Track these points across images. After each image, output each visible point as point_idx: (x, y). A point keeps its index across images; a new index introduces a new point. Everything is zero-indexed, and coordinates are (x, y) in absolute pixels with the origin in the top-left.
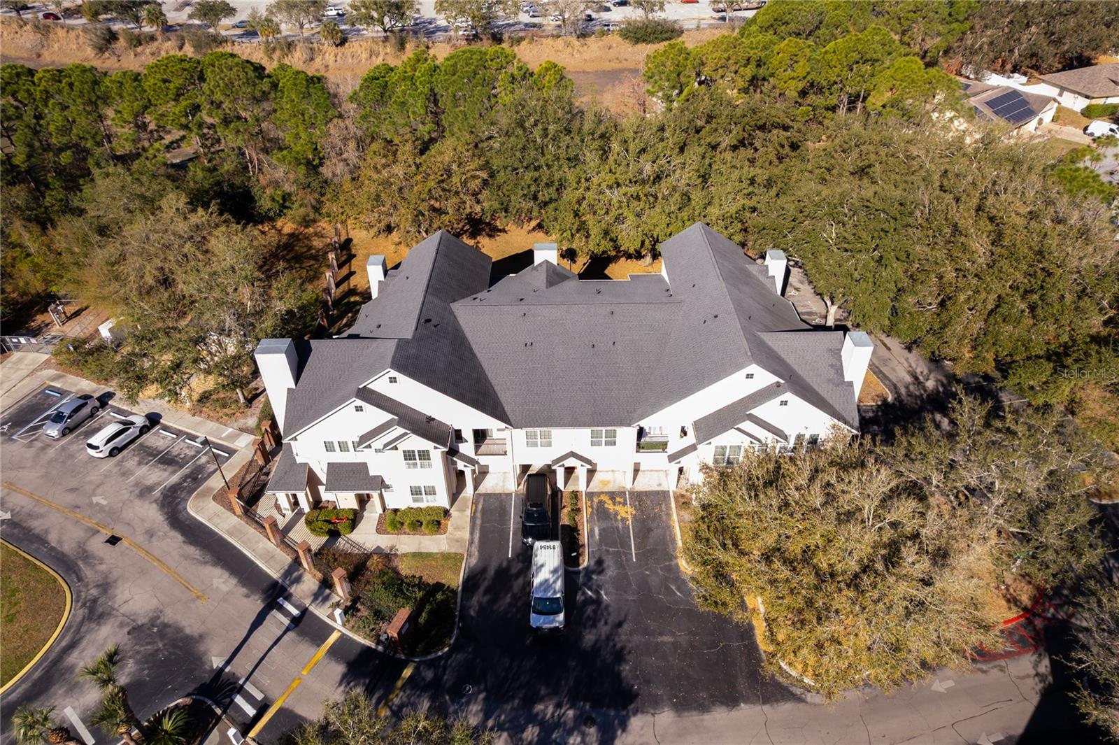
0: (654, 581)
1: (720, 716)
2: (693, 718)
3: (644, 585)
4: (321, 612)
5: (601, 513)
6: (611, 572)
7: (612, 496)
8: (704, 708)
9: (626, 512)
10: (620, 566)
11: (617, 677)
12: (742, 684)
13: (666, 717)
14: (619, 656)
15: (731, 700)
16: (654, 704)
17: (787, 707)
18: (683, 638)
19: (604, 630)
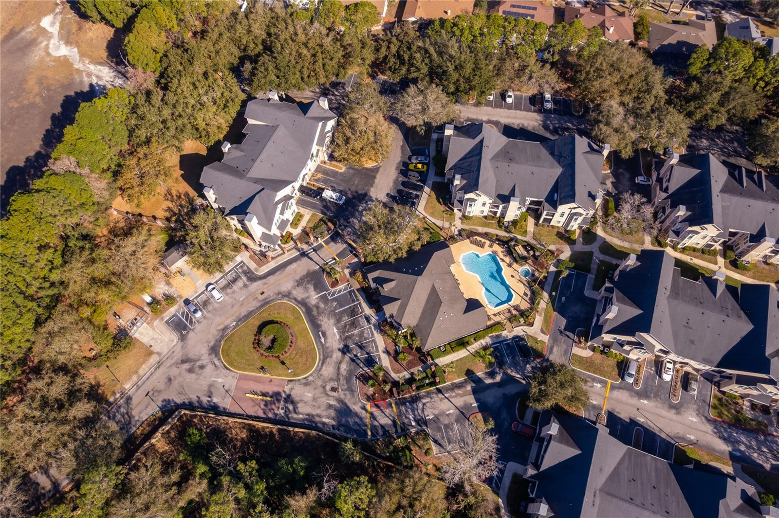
0: (341, 178)
1: (377, 181)
2: (375, 185)
3: (342, 180)
4: (315, 244)
5: (317, 181)
6: (335, 185)
7: (312, 176)
8: (374, 182)
9: (319, 175)
10: (334, 183)
11: (361, 194)
12: (373, 174)
13: (372, 189)
14: (357, 192)
15: (375, 177)
16: (369, 190)
17: (381, 169)
18: (358, 179)
19: (349, 192)
